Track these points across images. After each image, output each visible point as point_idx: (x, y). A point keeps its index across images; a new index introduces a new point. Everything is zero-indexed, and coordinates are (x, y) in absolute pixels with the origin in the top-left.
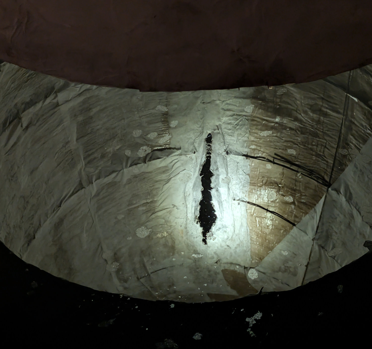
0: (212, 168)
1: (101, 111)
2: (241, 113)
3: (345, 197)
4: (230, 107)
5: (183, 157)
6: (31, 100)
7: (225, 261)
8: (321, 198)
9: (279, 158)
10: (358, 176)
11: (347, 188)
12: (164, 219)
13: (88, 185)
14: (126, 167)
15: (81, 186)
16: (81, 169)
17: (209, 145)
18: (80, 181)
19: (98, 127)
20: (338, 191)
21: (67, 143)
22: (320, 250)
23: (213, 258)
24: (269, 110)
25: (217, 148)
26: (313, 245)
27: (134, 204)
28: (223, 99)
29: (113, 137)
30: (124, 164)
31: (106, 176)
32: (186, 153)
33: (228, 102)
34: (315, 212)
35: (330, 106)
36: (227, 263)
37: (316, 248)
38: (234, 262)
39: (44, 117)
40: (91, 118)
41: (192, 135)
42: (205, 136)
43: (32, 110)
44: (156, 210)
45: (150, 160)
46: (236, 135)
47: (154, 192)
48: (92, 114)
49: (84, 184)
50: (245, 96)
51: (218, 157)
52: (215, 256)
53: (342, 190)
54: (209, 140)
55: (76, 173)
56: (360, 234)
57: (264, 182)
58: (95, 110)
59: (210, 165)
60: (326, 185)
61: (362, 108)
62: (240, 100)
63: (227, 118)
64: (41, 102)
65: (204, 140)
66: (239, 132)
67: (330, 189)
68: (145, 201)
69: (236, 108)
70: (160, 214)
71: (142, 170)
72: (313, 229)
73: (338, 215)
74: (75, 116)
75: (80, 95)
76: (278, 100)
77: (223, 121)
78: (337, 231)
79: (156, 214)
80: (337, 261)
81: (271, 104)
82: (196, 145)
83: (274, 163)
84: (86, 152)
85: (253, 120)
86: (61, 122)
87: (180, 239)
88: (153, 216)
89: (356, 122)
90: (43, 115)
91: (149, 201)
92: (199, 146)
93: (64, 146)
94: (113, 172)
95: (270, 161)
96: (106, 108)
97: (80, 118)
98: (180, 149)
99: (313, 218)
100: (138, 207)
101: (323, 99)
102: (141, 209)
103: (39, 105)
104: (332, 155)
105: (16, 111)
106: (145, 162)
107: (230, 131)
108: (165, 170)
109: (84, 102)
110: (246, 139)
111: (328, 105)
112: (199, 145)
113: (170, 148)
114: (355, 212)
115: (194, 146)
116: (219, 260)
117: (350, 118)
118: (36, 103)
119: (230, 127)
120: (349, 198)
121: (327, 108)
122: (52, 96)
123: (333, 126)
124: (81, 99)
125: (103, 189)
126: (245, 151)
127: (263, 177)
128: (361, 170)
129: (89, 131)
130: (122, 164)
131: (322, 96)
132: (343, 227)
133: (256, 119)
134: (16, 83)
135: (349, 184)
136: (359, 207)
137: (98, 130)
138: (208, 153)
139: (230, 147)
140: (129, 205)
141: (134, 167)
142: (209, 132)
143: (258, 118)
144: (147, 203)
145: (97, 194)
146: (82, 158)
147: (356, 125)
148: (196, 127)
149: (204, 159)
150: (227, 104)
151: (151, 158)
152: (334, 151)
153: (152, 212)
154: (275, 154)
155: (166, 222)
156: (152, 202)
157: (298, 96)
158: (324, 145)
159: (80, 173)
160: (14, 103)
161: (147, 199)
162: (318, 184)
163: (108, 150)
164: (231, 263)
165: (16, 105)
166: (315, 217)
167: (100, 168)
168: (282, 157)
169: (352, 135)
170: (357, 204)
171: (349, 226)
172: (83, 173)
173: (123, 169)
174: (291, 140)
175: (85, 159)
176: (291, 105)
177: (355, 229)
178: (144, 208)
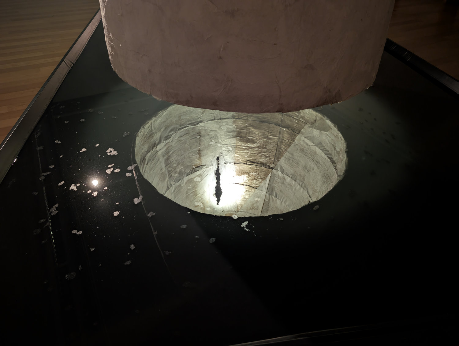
0: (220, 171)
1: (173, 152)
2: (231, 145)
3: (281, 171)
4: (226, 143)
5: (207, 168)
6: (148, 150)
7: (226, 210)
8: (269, 174)
9: (248, 161)
10: (287, 161)
11: (281, 167)
12: (200, 197)
13: (171, 187)
14: (185, 177)
15: (168, 188)
16: (167, 181)
17: (218, 161)
18: (168, 186)
19: (173, 160)
20: (277, 170)
21: (161, 169)
22: (269, 196)
23: (221, 210)
24: (244, 141)
25: (221, 162)
26: (266, 195)
27: (189, 193)
28: (223, 140)
29: (178, 164)
30: (184, 175)
31: (177, 182)
32: (208, 166)
33: (225, 141)
34: (266, 181)
35: (272, 134)
36: (227, 211)
37: (268, 195)
38: (230, 210)
39: (153, 158)
40: (170, 156)
41: (211, 158)
42: (216, 158)
43: (149, 155)
44: (197, 194)
45: (194, 172)
46: (229, 155)
47: (196, 186)
48: (170, 154)
49: (169, 187)
50: (233, 137)
51: (222, 166)
52: (222, 209)
53: (279, 169)
54: (218, 159)
55: (166, 182)
56: (289, 185)
57: (242, 173)
58: (171, 152)
59: (219, 170)
60: (271, 169)
61: (287, 132)
62: (231, 139)
63: (225, 148)
64: (151, 151)
65: (216, 160)
66: (231, 153)
67: (273, 170)
68: (192, 191)
69: (228, 143)
70: (199, 195)
71: (191, 177)
72: (265, 189)
73: (277, 180)
74: (164, 156)
75: (165, 146)
76: (248, 136)
77: (223, 150)
78: (277, 186)
79: (197, 196)
80: (278, 199)
81: (245, 138)
82: (213, 162)
83: (247, 164)
84: (169, 172)
85: (237, 147)
86: (159, 159)
87: (207, 205)
88: (196, 197)
89: (284, 139)
90: (152, 157)
91: (194, 191)
92: (214, 163)
93: (161, 171)
94: (180, 180)
95: (244, 164)
96: (175, 151)
97: (166, 157)
98: (206, 165)
99: (265, 183)
100: (190, 194)
101: (268, 132)
102: (191, 195)
103: (151, 152)
104: (273, 155)
105: (143, 156)
106: (192, 174)
107: (226, 154)
108: (200, 176)
109: (167, 149)
110: (233, 156)
111: (271, 134)
112: (214, 161)
113: (202, 166)
114: (286, 176)
115: (212, 163)
116: (224, 211)
117: (281, 138)
118: (149, 151)
119: (226, 152)
120: (283, 172)
121: (270, 136)
122: (155, 148)
123: (274, 143)
124: (165, 148)
125: (176, 188)
126: (233, 161)
127: (242, 171)
128: (288, 159)
129: (169, 162)
130: (183, 175)
131: (268, 130)
132: (280, 184)
133: (238, 146)
134: (142, 142)
135: (282, 165)
136: (288, 174)
137: (173, 161)
138: (218, 165)
139: (227, 161)
140: (186, 194)
141: (188, 176)
142: (218, 156)
143: (239, 146)
144: (193, 192)
145: (174, 191)
146: (167, 175)
147: (285, 140)
148: (212, 154)
149: (216, 168)
150: (225, 142)
151: (194, 171)
152: (275, 153)
153: (195, 195)
154: (247, 160)
155: (202, 198)
156: (195, 191)
157: (257, 133)
158: (269, 152)
159: (167, 182)
160: (142, 152)
161: (193, 190)
162: (267, 169)
163: (177, 170)
164: (229, 211)
165: (143, 153)
166: (266, 183)
167: (175, 179)
168: (250, 161)
169: (283, 145)
170: (287, 173)
171: (283, 183)
172: (168, 182)
173: (184, 178)
174: (254, 152)
175: (168, 175)
176: (254, 137)
177: (286, 184)
178: (192, 194)
